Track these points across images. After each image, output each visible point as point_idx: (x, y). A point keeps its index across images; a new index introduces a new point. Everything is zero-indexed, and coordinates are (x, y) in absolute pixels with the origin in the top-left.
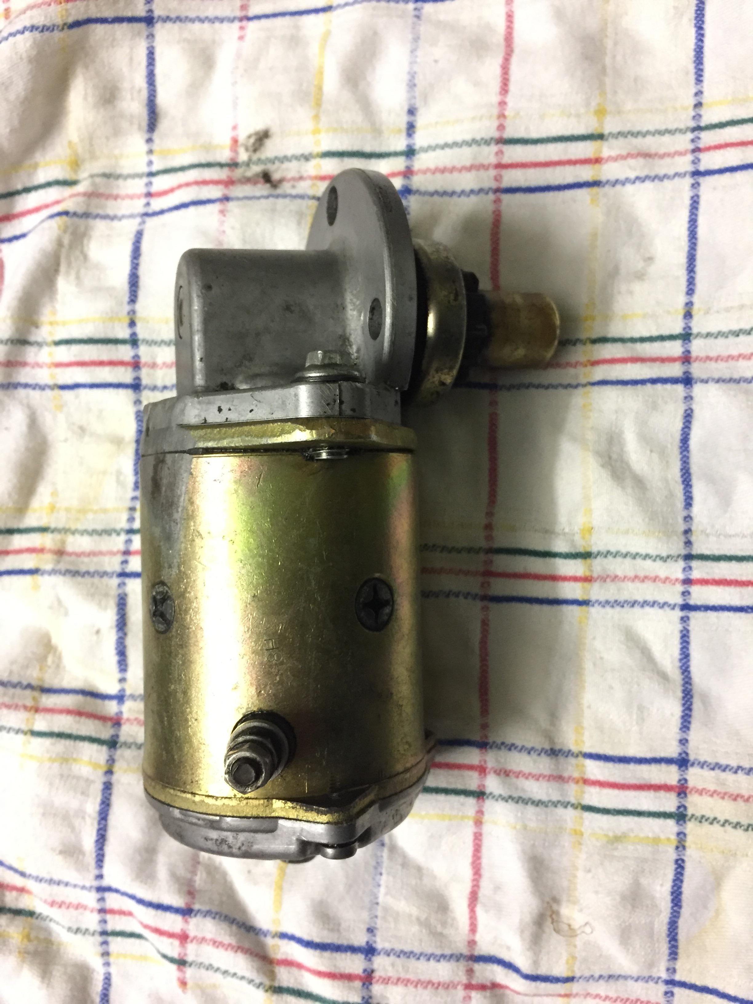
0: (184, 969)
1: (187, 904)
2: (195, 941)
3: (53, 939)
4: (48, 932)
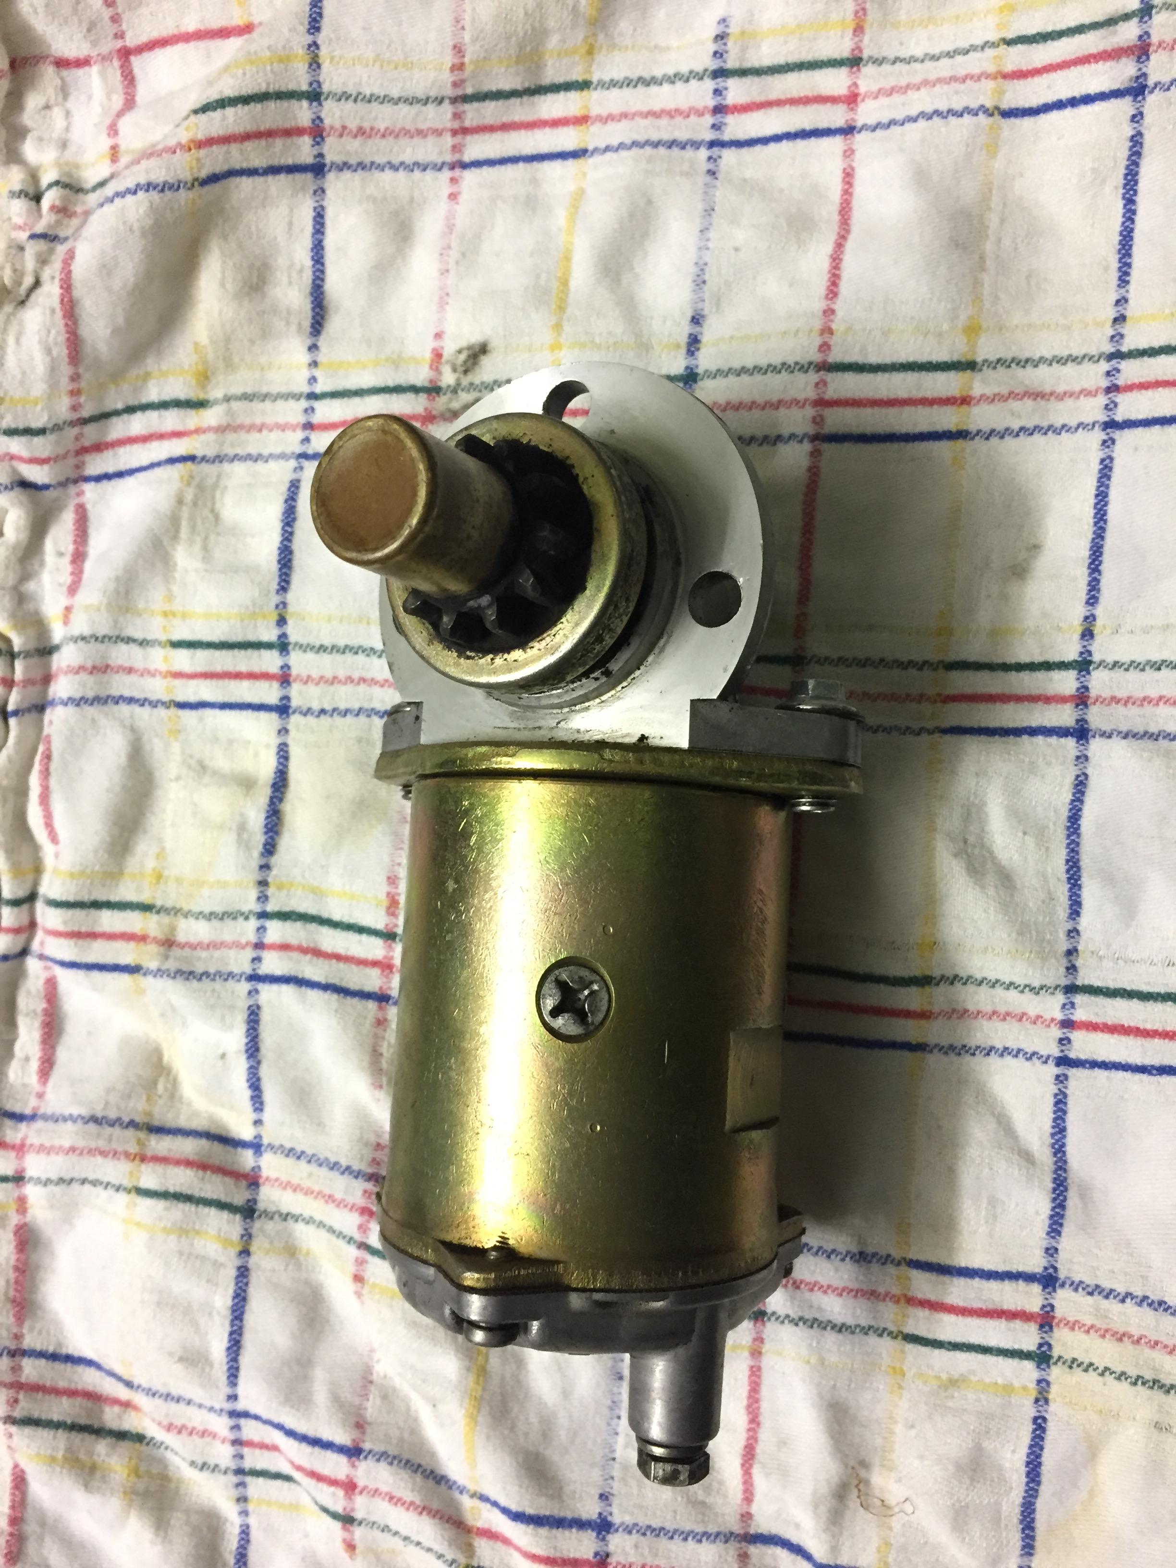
0: (351, 1528)
1: (354, 1440)
2: (365, 1493)
3: (170, 1474)
4: (163, 1463)
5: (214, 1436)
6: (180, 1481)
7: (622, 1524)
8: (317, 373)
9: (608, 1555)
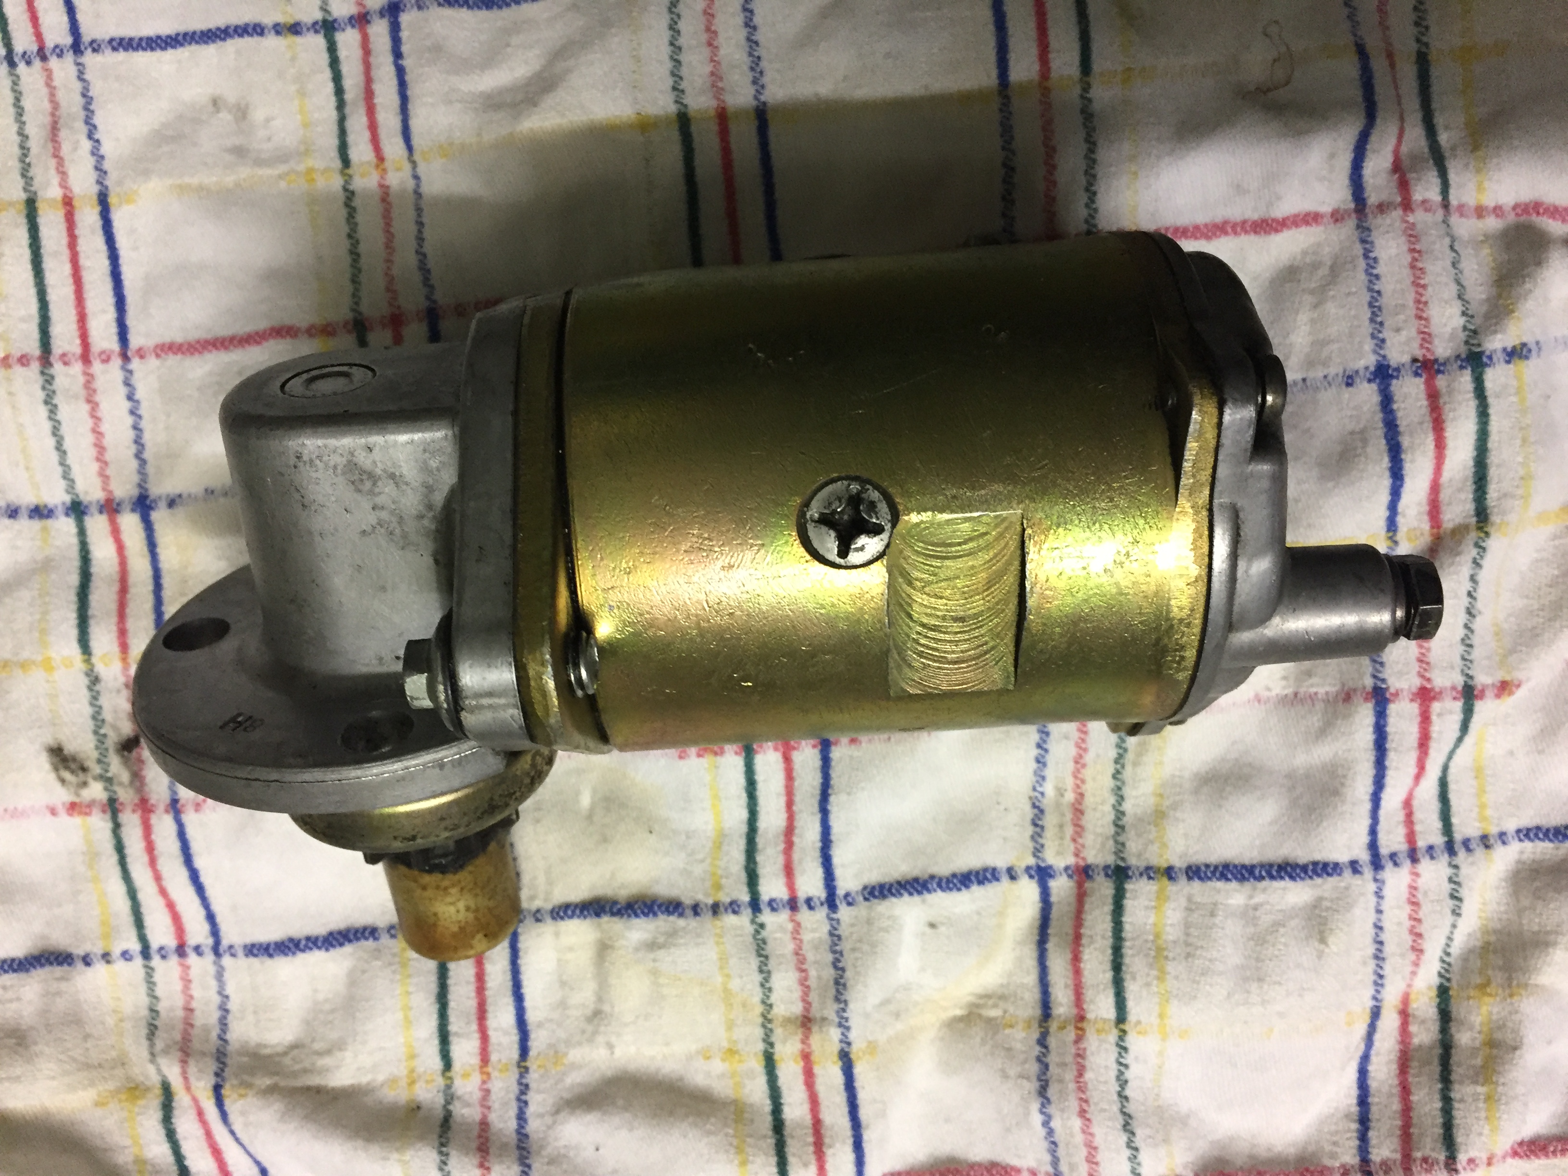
0: (1479, 687)
1: (1366, 700)
2: (1427, 675)
3: (1478, 944)
4: (1467, 955)
5: (1413, 889)
6: (1485, 931)
7: (1375, 352)
8: (116, 952)
9: (1415, 360)
